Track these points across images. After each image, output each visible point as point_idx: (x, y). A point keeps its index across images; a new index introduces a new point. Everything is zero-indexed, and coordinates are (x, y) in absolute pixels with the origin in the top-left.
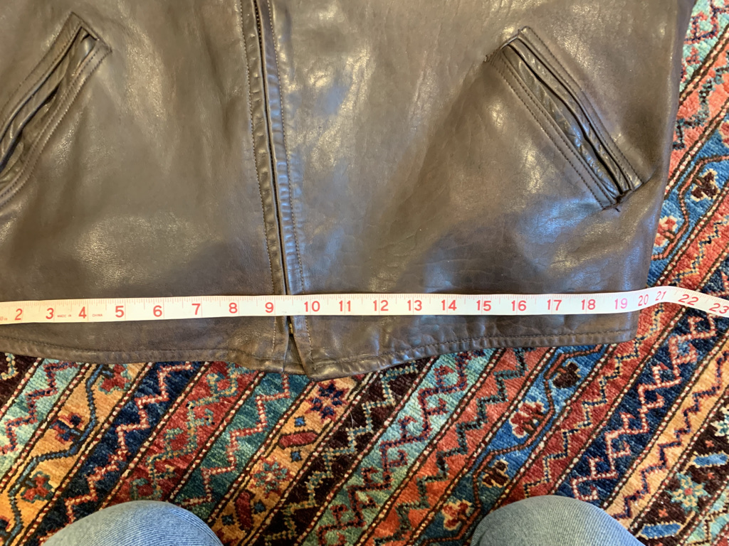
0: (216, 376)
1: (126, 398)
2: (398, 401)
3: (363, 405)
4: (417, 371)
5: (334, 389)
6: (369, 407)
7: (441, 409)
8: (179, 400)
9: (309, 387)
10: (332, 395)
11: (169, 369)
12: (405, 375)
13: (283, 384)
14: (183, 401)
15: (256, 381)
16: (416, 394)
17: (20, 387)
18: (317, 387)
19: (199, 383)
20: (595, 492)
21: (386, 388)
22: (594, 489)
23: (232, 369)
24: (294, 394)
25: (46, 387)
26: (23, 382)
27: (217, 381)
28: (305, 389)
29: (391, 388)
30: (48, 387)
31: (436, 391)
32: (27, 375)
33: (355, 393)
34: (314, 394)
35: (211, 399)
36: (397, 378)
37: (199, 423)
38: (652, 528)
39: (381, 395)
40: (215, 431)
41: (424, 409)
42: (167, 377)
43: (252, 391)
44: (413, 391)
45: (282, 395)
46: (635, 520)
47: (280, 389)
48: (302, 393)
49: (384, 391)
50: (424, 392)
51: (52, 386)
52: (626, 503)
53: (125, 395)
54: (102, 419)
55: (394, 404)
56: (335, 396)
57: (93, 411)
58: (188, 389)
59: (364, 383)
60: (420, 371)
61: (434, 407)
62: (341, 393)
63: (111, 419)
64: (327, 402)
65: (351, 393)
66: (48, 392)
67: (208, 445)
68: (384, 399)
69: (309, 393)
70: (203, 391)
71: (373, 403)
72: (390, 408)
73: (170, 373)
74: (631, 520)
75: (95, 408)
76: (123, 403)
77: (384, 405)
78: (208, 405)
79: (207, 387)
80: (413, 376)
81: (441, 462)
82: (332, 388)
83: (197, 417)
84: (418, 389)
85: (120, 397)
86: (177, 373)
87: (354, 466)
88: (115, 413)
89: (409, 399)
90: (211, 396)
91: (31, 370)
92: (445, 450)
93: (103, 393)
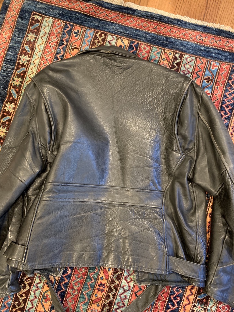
0: (72, 290)
1: (51, 303)
2: (120, 282)
3: (111, 286)
4: (122, 272)
5: (102, 284)
6: (113, 286)
7: (131, 280)
8: (64, 299)
9: (96, 286)
10: (102, 286)
11: (60, 292)
12: (119, 274)
13: (89, 287)
14: (65, 299)
15: (82, 288)
16: (124, 279)
17: (25, 308)
18: (98, 285)
19: (68, 293)
20: (181, 290)
21: (115, 280)
22: (180, 289)
23: (75, 287)
24: (92, 289)
25: (31, 306)
26: (26, 306)
27: (72, 291)
28: (95, 286)
29: (117, 279)
30: (32, 306)
31: (129, 276)
32: (26, 304)
33: (108, 283)
34: (97, 287)
35: (72, 297)
36: (117, 276)
37: (71, 304)
38: (200, 296)
39: (115, 282)
40: (76, 305)
41: (127, 282)
42: (59, 294)
43: (82, 291)
44: (122, 278)
45: (89, 290)
46: (195, 295)
47: (88, 288)
48: (94, 288)
49: (115, 281)
50: (125, 277)
51: (33, 306)
52: (191, 291)
53: (51, 302)
54: (47, 311)
55: (119, 283)
56: (103, 286)
57: (45, 309)
58: (66, 296)
59: (109, 280)
60: (123, 272)
61: (129, 280)
62: (104, 285)
63: (49, 310)
64: (101, 288)
65: (107, 284)
66: (32, 307)
67: (75, 309)
68: (116, 283)
69: (96, 287)
70: (69, 295)
71: (113, 285)
72: (118, 285)
73: (60, 293)
74: (194, 295)
75: (45, 308)
76: (51, 305)
77: (116, 284)
78: (72, 298)
79: (70, 294)
80: (121, 274)
81: (136, 295)
82: (101, 284)
83: (70, 302)
84: (124, 277)
85: (50, 303)
86: (61, 292)
87: (114, 303)
88: (50, 308)
89: (122, 280)
90: (72, 296)
91: (27, 303)
92: (136, 291)
93: (45, 303)
